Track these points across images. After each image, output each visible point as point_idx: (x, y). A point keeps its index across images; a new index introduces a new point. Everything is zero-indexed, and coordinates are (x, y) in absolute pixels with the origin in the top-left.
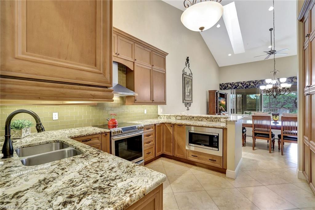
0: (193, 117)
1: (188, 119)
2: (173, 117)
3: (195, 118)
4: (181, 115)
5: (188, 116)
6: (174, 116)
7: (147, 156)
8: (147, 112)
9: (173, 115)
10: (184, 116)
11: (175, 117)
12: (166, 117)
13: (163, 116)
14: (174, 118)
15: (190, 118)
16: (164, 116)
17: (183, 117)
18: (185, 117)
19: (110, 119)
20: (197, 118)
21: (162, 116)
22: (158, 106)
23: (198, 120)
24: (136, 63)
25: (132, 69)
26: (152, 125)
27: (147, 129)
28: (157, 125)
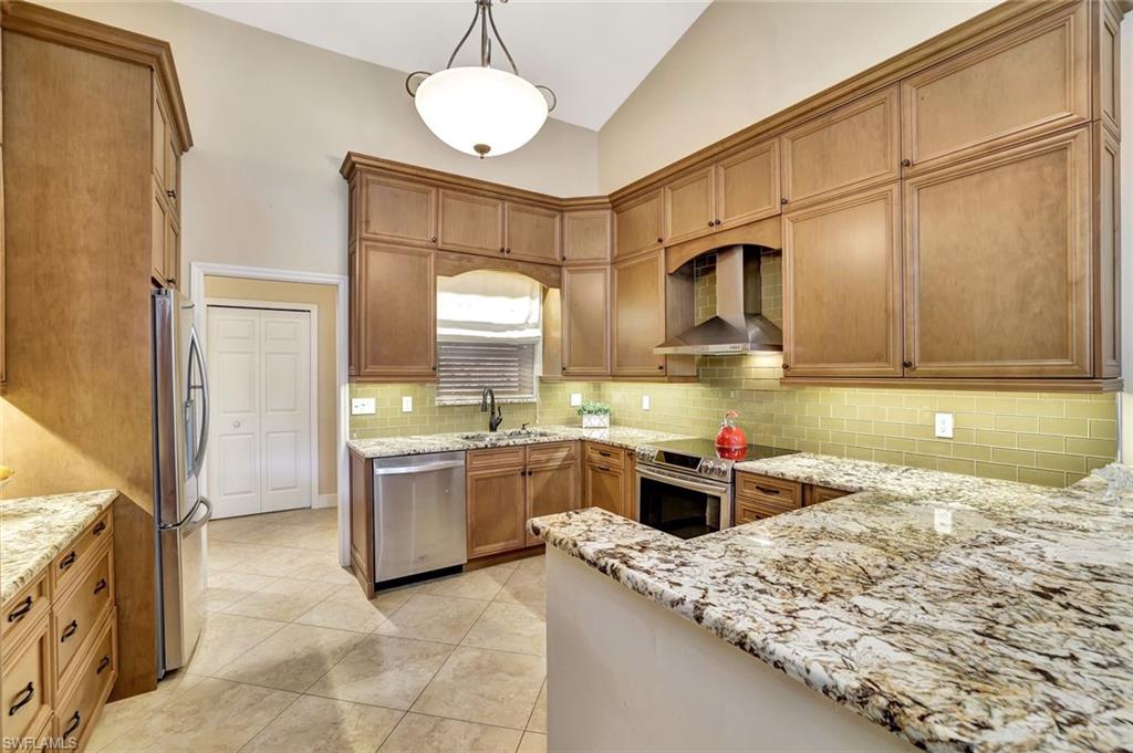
8: (954, 430)
24: (789, 213)
25: (776, 247)
26: (779, 479)
27: (758, 488)
28: (819, 490)
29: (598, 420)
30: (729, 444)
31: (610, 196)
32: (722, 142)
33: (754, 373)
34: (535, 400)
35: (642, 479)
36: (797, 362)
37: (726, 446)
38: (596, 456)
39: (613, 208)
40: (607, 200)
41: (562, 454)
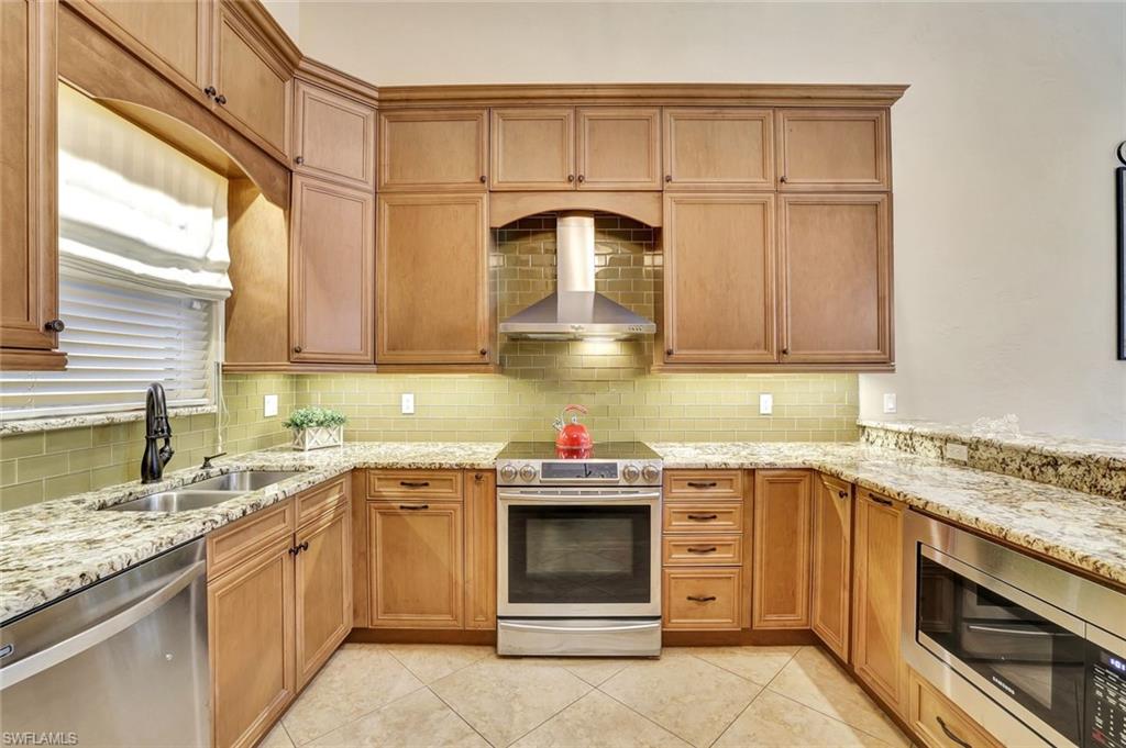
0: (1054, 462)
1: (1014, 466)
2: (928, 444)
3: (1063, 469)
4: (966, 437)
5: (1016, 450)
6: (932, 439)
7: (691, 609)
8: (773, 407)
9: (926, 430)
10: (988, 445)
11: (938, 444)
12: (892, 439)
13: (882, 433)
14: (934, 453)
15: (1031, 460)
16: (887, 430)
17: (983, 453)
18: (994, 451)
19: (564, 425)
20: (1082, 469)
21: (874, 434)
22: (862, 377)
23: (1095, 488)
24: (672, 192)
25: (654, 223)
26: (723, 469)
27: (690, 485)
28: (761, 472)
29: (326, 436)
30: (578, 444)
31: (381, 90)
32: (594, 87)
33: (587, 362)
34: (215, 409)
35: (511, 509)
36: (679, 348)
37: (575, 448)
38: (392, 491)
39: (380, 111)
40: (376, 95)
41: (333, 499)
